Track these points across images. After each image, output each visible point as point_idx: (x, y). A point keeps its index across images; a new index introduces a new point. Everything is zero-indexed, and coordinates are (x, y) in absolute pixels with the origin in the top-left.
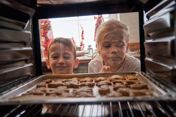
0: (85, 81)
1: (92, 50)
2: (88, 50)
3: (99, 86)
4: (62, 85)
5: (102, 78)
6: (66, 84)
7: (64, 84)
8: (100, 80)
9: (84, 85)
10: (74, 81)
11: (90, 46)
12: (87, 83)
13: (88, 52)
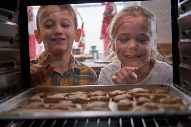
0: (96, 95)
1: (98, 54)
2: (91, 54)
3: (117, 101)
4: (64, 99)
5: (119, 92)
6: (70, 98)
7: (66, 98)
8: (117, 94)
9: (96, 100)
10: (81, 95)
11: (94, 47)
12: (99, 97)
13: (91, 56)
